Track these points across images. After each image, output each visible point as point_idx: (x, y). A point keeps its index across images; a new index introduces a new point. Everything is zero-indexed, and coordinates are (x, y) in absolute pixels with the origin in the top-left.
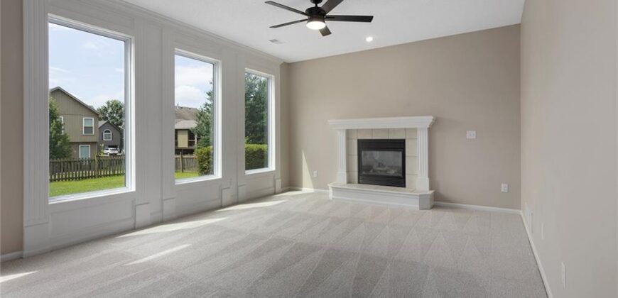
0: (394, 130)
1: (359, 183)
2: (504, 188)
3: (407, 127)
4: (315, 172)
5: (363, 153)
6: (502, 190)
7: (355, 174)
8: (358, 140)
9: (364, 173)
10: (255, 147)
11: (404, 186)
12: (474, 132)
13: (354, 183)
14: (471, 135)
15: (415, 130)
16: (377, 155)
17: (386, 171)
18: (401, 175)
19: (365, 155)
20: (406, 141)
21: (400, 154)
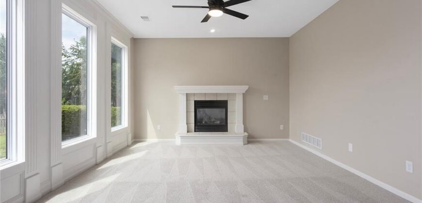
0: (221, 94)
1: (195, 131)
2: (282, 127)
3: (229, 92)
4: (159, 126)
5: (198, 110)
6: (281, 129)
7: (193, 126)
8: (195, 101)
9: (199, 124)
10: (74, 107)
11: (227, 131)
12: (267, 96)
13: (191, 132)
14: (266, 98)
15: (234, 95)
16: (208, 111)
17: (214, 122)
18: (224, 124)
19: (199, 111)
20: (228, 101)
21: (224, 110)
